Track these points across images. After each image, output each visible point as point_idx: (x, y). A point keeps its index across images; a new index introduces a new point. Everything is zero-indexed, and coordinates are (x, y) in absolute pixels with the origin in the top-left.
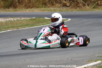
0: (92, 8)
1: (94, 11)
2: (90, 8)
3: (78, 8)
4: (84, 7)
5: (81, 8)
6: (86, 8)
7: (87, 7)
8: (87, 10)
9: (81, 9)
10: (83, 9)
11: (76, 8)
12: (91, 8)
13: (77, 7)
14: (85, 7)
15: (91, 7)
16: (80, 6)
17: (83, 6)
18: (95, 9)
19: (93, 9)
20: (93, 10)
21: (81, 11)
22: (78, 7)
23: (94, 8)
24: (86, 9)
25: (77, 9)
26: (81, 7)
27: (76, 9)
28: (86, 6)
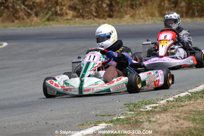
0: (45, 21)
1: (49, 26)
2: (40, 20)
3: (16, 21)
4: (28, 18)
5: (22, 21)
6: (32, 21)
7: (35, 19)
8: (35, 26)
9: (22, 23)
10: (27, 22)
11: (13, 21)
12: (43, 20)
13: (14, 18)
14: (31, 18)
15: (43, 18)
16: (21, 17)
17: (25, 17)
18: (51, 23)
19: (47, 23)
20: (46, 25)
21: (24, 26)
22: (17, 18)
23: (48, 20)
24: (33, 23)
25: (15, 23)
26: (23, 19)
27: (13, 23)
28: (33, 17)
